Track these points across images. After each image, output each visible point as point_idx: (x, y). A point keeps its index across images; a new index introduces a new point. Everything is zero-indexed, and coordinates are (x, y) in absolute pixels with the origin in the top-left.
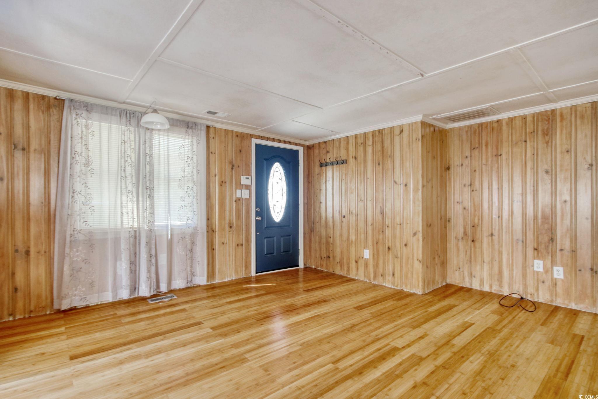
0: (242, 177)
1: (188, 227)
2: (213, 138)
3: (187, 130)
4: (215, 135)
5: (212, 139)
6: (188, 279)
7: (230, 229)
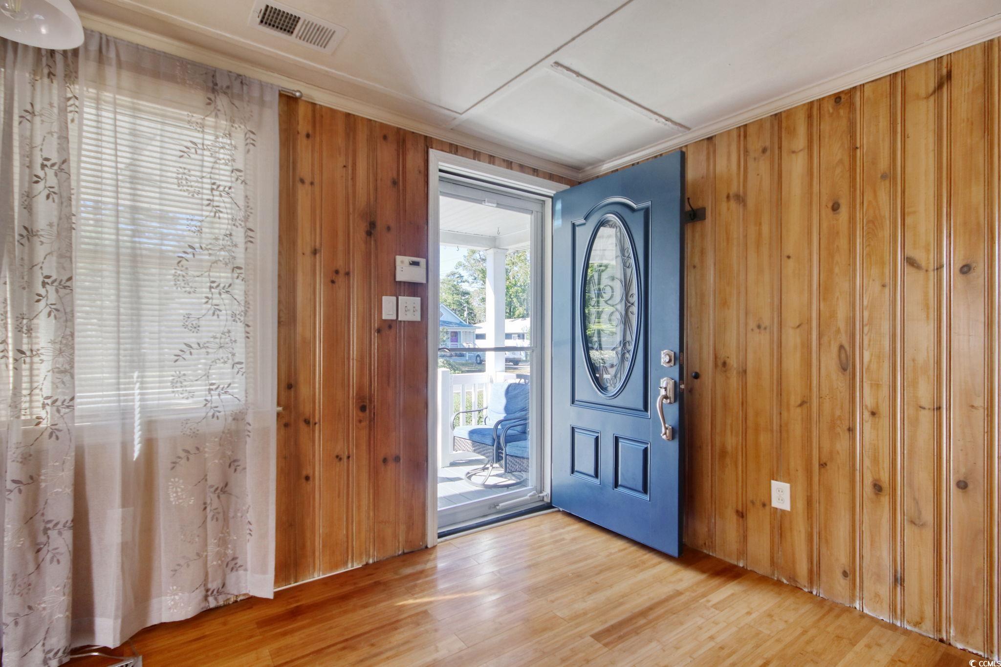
0: (399, 258)
1: (210, 414)
2: (308, 136)
3: (212, 96)
4: (314, 126)
5: (304, 140)
6: (210, 586)
7: (361, 414)
